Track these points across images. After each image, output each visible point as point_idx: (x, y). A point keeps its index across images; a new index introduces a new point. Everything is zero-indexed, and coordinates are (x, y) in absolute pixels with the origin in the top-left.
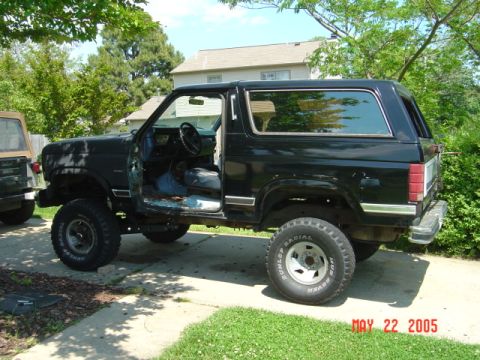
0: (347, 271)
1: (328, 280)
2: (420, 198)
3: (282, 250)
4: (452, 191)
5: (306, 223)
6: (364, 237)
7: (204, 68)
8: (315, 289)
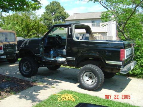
0: (101, 81)
1: (95, 84)
2: (123, 60)
3: (82, 74)
4: (139, 58)
5: (90, 66)
6: (108, 71)
7: (75, 19)
8: (92, 86)
